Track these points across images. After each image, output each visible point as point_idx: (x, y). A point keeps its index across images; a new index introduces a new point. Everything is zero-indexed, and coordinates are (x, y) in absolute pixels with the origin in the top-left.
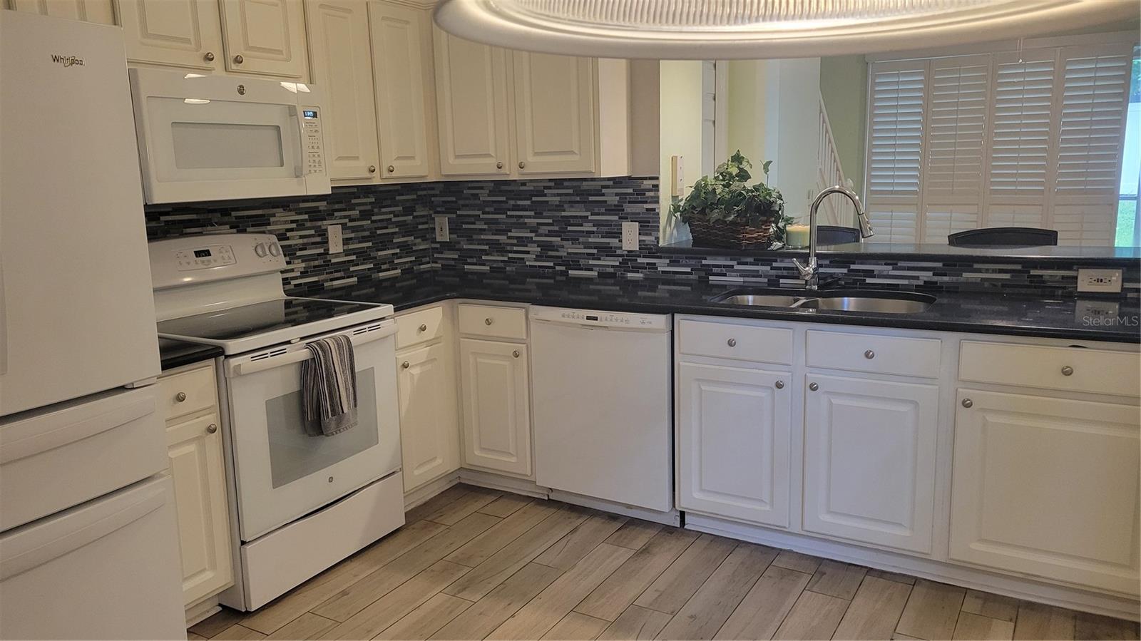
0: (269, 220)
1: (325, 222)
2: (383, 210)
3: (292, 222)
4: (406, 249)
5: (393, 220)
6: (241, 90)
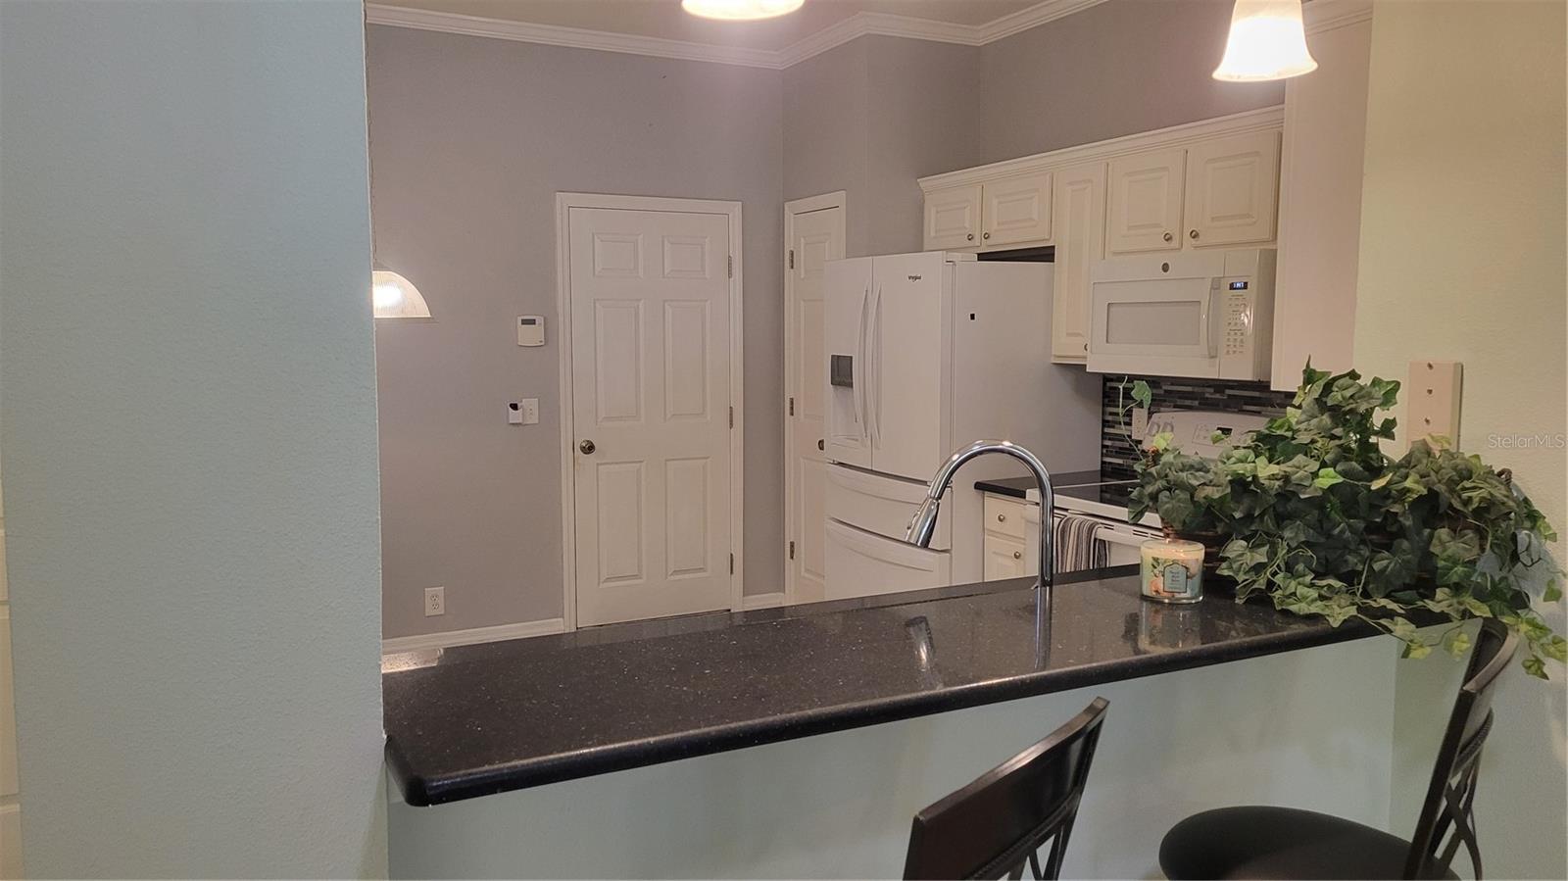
6: (1165, 268)
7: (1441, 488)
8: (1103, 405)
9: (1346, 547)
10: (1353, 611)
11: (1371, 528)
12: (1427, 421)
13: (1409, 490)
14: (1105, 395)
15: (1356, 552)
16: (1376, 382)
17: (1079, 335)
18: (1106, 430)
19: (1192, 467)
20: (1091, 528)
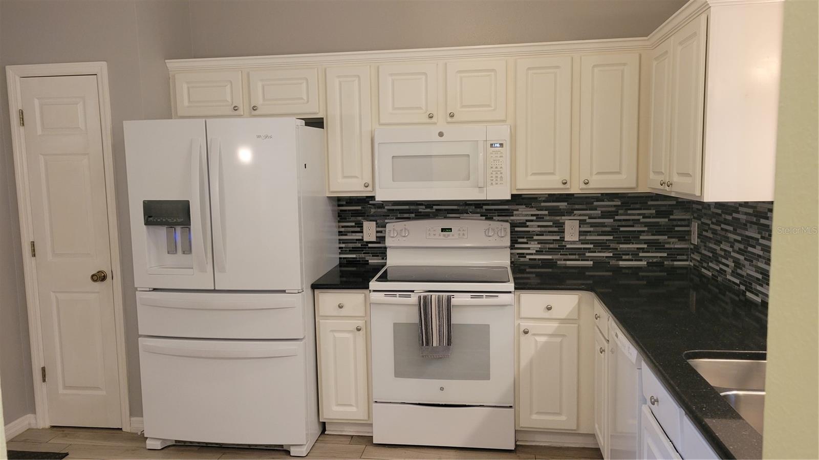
0: (513, 213)
1: (563, 218)
2: (629, 212)
3: (532, 215)
4: (655, 246)
5: (641, 221)
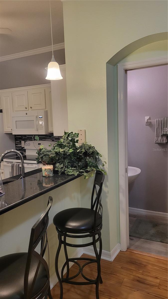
6: (26, 114)
7: (87, 150)
8: (15, 141)
9: (74, 162)
10: (78, 173)
11: (78, 158)
12: (81, 140)
13: (82, 151)
14: (15, 139)
15: (75, 163)
16: (75, 133)
17: (10, 127)
18: (16, 146)
19: (49, 151)
20: (19, 165)
